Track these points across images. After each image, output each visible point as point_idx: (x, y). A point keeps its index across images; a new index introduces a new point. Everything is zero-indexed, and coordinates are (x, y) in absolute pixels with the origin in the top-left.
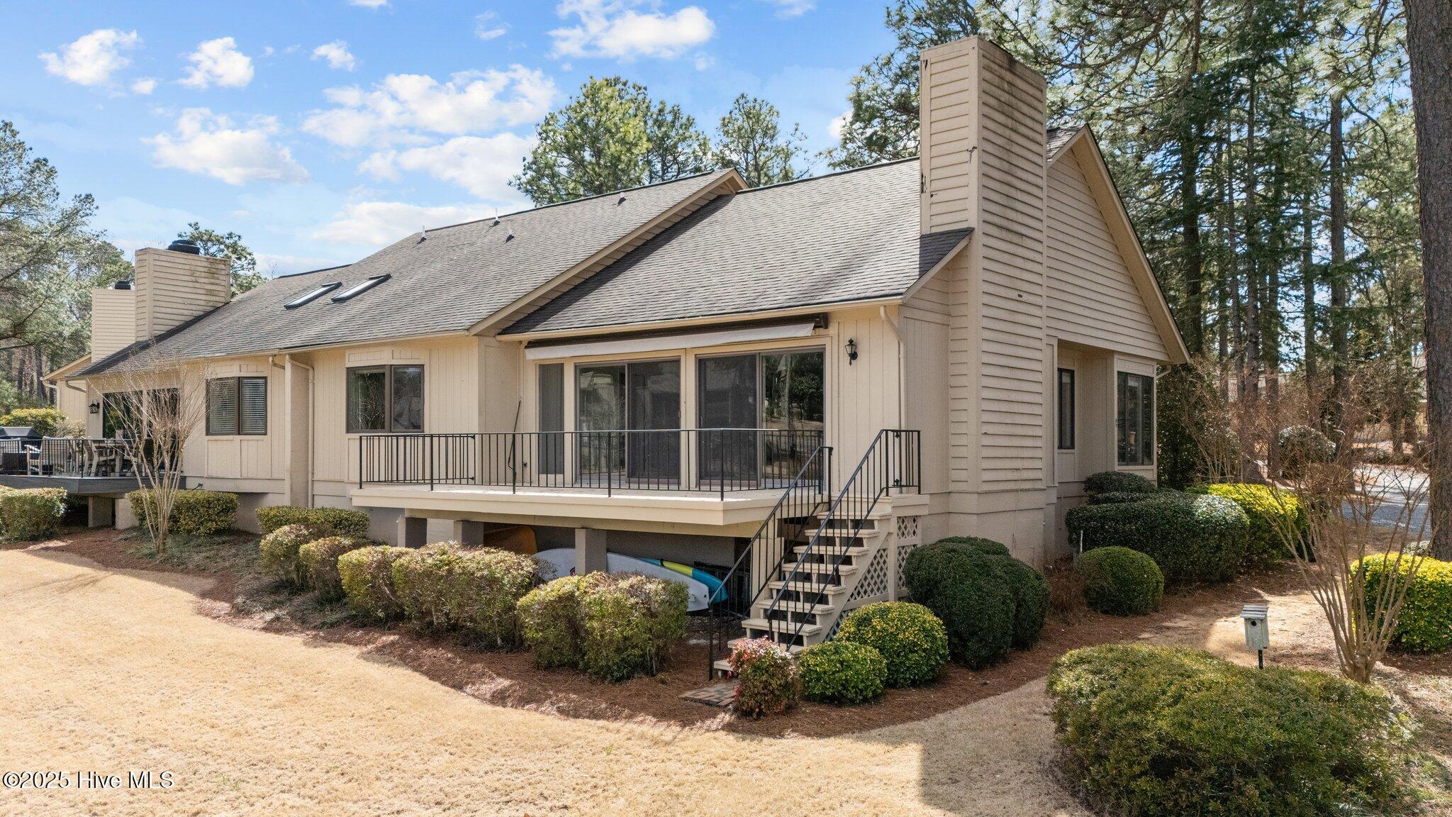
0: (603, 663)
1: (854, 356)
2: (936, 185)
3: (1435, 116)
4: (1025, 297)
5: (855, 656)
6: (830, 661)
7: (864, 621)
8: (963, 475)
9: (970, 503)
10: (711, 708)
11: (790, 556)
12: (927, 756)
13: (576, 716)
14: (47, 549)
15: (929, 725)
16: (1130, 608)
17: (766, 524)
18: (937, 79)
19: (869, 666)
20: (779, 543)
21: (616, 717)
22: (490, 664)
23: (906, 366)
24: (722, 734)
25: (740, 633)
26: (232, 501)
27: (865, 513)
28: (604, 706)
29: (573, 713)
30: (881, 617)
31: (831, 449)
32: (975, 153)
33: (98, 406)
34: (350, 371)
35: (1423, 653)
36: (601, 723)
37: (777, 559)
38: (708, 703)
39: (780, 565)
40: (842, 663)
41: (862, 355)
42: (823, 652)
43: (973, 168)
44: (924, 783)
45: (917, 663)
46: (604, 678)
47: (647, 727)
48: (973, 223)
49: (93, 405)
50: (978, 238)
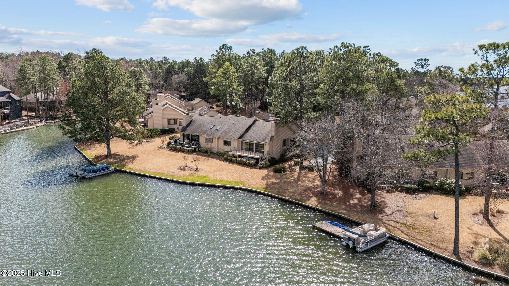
1: (266, 145)
2: (272, 132)
4: (279, 139)
8: (273, 152)
9: (273, 154)
10: (257, 168)
17: (260, 158)
22: (244, 165)
23: (269, 147)
25: (259, 164)
27: (266, 157)
31: (264, 152)
33: (182, 135)
34: (223, 140)
39: (261, 160)
40: (264, 166)
43: (274, 132)
45: (268, 165)
46: (252, 166)
50: (274, 137)
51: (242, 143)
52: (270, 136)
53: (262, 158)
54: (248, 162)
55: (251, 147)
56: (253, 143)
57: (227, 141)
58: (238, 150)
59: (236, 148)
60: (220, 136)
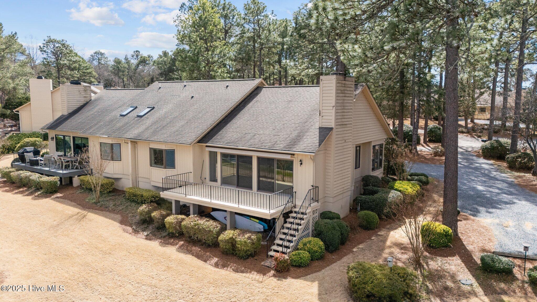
0: (241, 255)
1: (301, 164)
2: (323, 114)
3: (450, 111)
4: (347, 141)
5: (303, 256)
6: (297, 257)
7: (305, 244)
8: (329, 192)
9: (331, 200)
10: (269, 269)
11: (285, 222)
12: (320, 285)
13: (238, 272)
14: (57, 197)
15: (320, 274)
16: (370, 228)
17: (280, 216)
18: (324, 85)
19: (307, 258)
20: (283, 219)
21: (247, 272)
22: (211, 252)
23: (315, 170)
24: (272, 278)
25: (274, 244)
26: (113, 182)
27: (305, 211)
28: (243, 268)
29: (236, 271)
30: (309, 243)
31: (295, 192)
32: (334, 108)
33: (53, 138)
34: (150, 149)
35: (435, 248)
36: (244, 274)
37: (283, 223)
38: (268, 267)
39: (283, 225)
40: (300, 258)
41: (303, 163)
42: (296, 255)
43: (334, 111)
44: (319, 294)
45: (318, 255)
46: (241, 258)
47: (255, 276)
48: (333, 126)
49: (52, 138)
50: (334, 130)
51: (213, 156)
52: (317, 126)
53: (286, 215)
54: (228, 234)
55: (243, 172)
56: (251, 157)
57: (161, 151)
58: (200, 182)
59: (191, 175)
60: (139, 135)
